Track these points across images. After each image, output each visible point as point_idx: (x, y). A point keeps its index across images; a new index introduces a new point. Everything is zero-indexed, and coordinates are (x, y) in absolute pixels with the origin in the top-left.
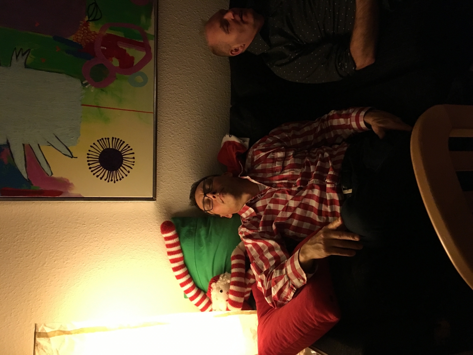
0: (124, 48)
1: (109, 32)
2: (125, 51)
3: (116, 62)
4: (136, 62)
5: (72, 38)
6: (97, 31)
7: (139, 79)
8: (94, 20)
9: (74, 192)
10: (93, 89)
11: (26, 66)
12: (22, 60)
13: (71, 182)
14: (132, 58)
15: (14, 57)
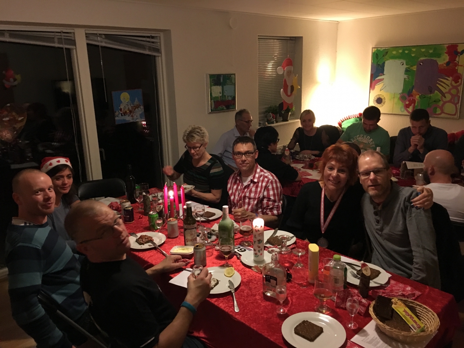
0: (412, 105)
1: (417, 101)
2: (411, 106)
3: (407, 103)
4: (408, 109)
5: (414, 90)
6: (416, 98)
7: (403, 110)
8: (420, 97)
9: (371, 91)
10: (399, 96)
11: (405, 79)
12: (406, 77)
13: (374, 90)
14: (409, 108)
15: (407, 75)
